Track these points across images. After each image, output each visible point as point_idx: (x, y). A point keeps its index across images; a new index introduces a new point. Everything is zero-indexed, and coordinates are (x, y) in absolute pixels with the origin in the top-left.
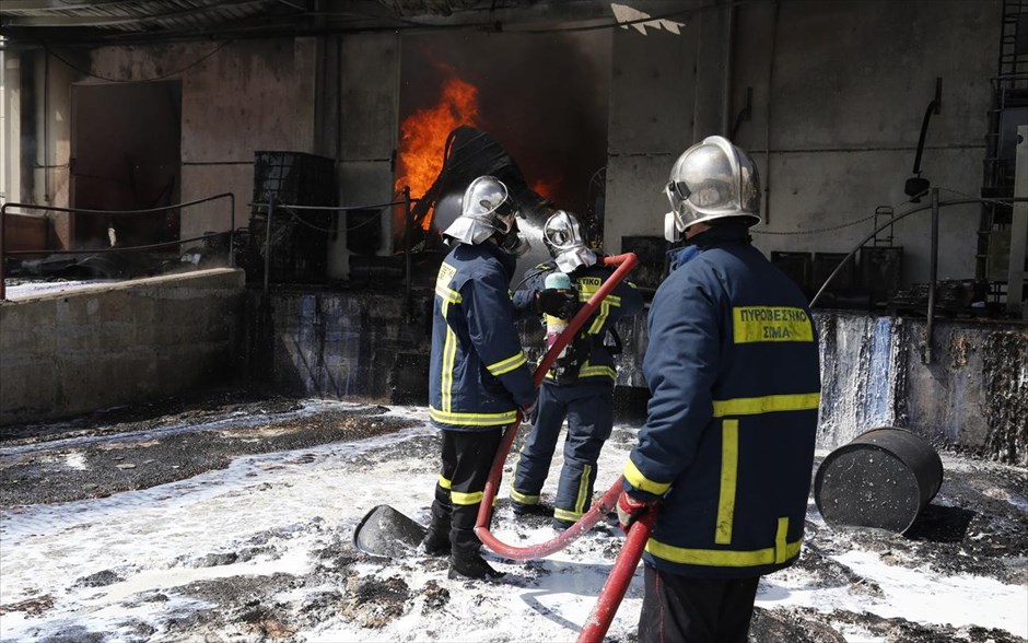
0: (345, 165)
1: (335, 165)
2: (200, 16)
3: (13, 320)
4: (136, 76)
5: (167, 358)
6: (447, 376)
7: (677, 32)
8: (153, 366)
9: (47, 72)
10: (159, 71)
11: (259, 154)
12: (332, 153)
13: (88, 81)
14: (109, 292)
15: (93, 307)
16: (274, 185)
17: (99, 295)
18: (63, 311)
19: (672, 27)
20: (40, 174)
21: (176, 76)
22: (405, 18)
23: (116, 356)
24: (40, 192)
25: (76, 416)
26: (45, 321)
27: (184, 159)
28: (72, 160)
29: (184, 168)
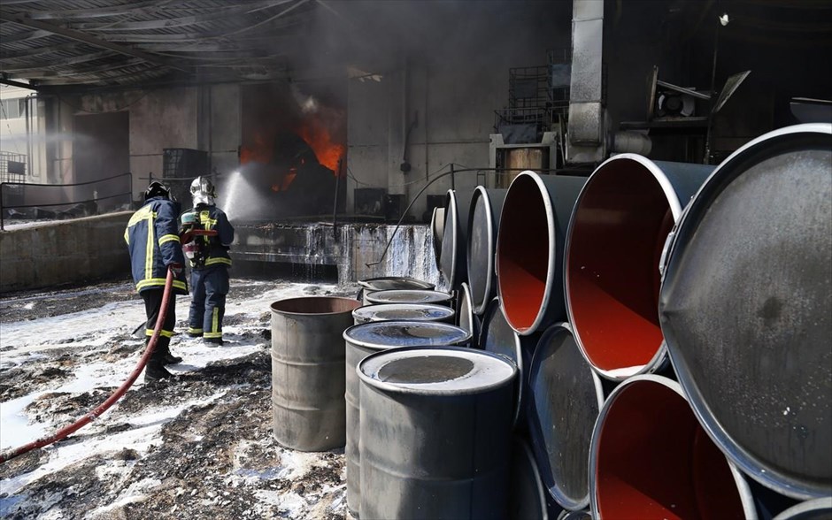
0: (214, 154)
1: (208, 155)
2: (137, 77)
3: (7, 240)
4: (106, 110)
5: (95, 258)
6: (149, 259)
7: (379, 80)
8: (87, 262)
9: (59, 109)
10: (117, 107)
11: (165, 150)
12: (207, 149)
13: (81, 113)
14: (60, 225)
15: (52, 233)
16: (173, 166)
17: (54, 227)
18: (35, 236)
19: (377, 78)
20: (57, 163)
21: (126, 109)
22: (244, 76)
23: (66, 257)
24: (58, 173)
25: (45, 287)
26: (25, 240)
27: (131, 153)
28: (73, 156)
29: (132, 159)
